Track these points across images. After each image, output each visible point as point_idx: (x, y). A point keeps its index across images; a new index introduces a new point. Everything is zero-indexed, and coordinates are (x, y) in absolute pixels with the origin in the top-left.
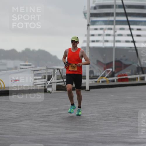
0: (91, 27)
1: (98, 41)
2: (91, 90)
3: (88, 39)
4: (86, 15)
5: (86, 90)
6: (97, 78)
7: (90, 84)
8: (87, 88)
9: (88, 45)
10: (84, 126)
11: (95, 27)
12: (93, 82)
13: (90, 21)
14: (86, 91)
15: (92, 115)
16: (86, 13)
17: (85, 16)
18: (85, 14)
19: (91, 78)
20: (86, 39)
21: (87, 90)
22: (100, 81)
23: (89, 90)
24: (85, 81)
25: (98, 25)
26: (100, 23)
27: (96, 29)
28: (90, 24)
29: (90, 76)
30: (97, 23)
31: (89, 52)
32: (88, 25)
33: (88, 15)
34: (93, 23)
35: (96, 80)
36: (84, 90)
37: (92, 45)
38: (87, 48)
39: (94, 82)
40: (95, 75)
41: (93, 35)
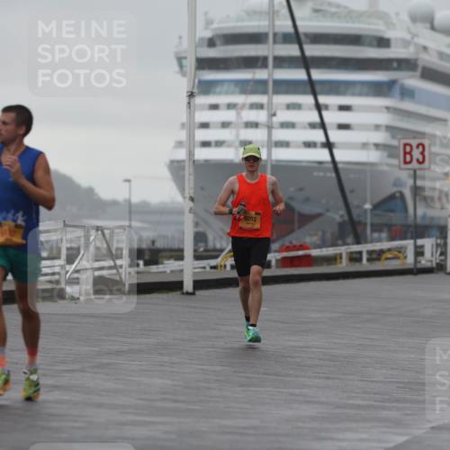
0: (201, 100)
1: (219, 144)
2: (198, 293)
3: (191, 136)
4: (184, 62)
5: (183, 293)
6: (216, 257)
7: (194, 274)
8: (188, 286)
9: (191, 154)
10: (176, 401)
11: (212, 99)
12: (204, 268)
13: (196, 81)
14: (182, 296)
15: (202, 369)
16: (185, 58)
17: (181, 66)
18: (180, 60)
19: (198, 257)
20: (183, 135)
21: (188, 293)
22: (225, 266)
23: (193, 294)
24: (182, 265)
25: (220, 93)
26: (225, 87)
27: (215, 107)
28: (195, 90)
29: (195, 251)
30: (218, 89)
31: (192, 177)
32: (191, 95)
33: (190, 63)
34: (206, 88)
35: (213, 262)
36: (179, 293)
37: (202, 154)
38: (187, 163)
39: (208, 269)
40: (211, 245)
41: (205, 125)
